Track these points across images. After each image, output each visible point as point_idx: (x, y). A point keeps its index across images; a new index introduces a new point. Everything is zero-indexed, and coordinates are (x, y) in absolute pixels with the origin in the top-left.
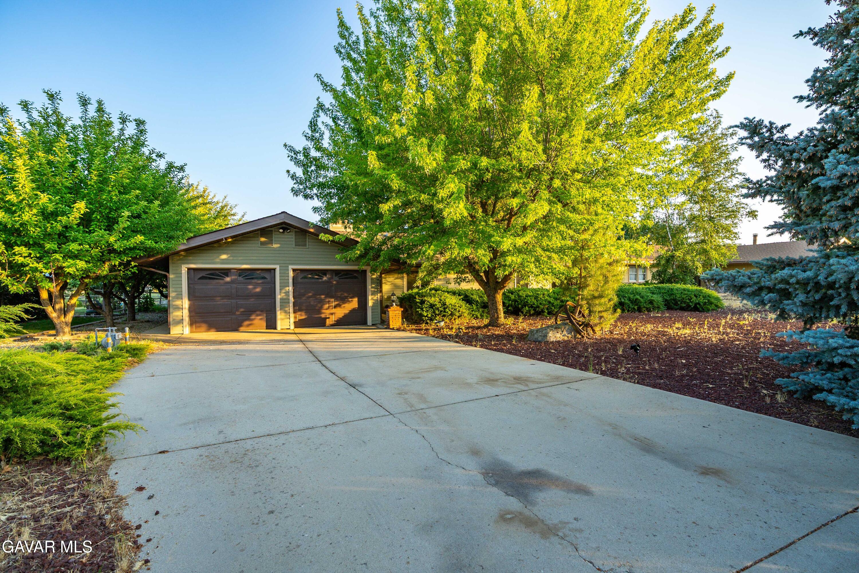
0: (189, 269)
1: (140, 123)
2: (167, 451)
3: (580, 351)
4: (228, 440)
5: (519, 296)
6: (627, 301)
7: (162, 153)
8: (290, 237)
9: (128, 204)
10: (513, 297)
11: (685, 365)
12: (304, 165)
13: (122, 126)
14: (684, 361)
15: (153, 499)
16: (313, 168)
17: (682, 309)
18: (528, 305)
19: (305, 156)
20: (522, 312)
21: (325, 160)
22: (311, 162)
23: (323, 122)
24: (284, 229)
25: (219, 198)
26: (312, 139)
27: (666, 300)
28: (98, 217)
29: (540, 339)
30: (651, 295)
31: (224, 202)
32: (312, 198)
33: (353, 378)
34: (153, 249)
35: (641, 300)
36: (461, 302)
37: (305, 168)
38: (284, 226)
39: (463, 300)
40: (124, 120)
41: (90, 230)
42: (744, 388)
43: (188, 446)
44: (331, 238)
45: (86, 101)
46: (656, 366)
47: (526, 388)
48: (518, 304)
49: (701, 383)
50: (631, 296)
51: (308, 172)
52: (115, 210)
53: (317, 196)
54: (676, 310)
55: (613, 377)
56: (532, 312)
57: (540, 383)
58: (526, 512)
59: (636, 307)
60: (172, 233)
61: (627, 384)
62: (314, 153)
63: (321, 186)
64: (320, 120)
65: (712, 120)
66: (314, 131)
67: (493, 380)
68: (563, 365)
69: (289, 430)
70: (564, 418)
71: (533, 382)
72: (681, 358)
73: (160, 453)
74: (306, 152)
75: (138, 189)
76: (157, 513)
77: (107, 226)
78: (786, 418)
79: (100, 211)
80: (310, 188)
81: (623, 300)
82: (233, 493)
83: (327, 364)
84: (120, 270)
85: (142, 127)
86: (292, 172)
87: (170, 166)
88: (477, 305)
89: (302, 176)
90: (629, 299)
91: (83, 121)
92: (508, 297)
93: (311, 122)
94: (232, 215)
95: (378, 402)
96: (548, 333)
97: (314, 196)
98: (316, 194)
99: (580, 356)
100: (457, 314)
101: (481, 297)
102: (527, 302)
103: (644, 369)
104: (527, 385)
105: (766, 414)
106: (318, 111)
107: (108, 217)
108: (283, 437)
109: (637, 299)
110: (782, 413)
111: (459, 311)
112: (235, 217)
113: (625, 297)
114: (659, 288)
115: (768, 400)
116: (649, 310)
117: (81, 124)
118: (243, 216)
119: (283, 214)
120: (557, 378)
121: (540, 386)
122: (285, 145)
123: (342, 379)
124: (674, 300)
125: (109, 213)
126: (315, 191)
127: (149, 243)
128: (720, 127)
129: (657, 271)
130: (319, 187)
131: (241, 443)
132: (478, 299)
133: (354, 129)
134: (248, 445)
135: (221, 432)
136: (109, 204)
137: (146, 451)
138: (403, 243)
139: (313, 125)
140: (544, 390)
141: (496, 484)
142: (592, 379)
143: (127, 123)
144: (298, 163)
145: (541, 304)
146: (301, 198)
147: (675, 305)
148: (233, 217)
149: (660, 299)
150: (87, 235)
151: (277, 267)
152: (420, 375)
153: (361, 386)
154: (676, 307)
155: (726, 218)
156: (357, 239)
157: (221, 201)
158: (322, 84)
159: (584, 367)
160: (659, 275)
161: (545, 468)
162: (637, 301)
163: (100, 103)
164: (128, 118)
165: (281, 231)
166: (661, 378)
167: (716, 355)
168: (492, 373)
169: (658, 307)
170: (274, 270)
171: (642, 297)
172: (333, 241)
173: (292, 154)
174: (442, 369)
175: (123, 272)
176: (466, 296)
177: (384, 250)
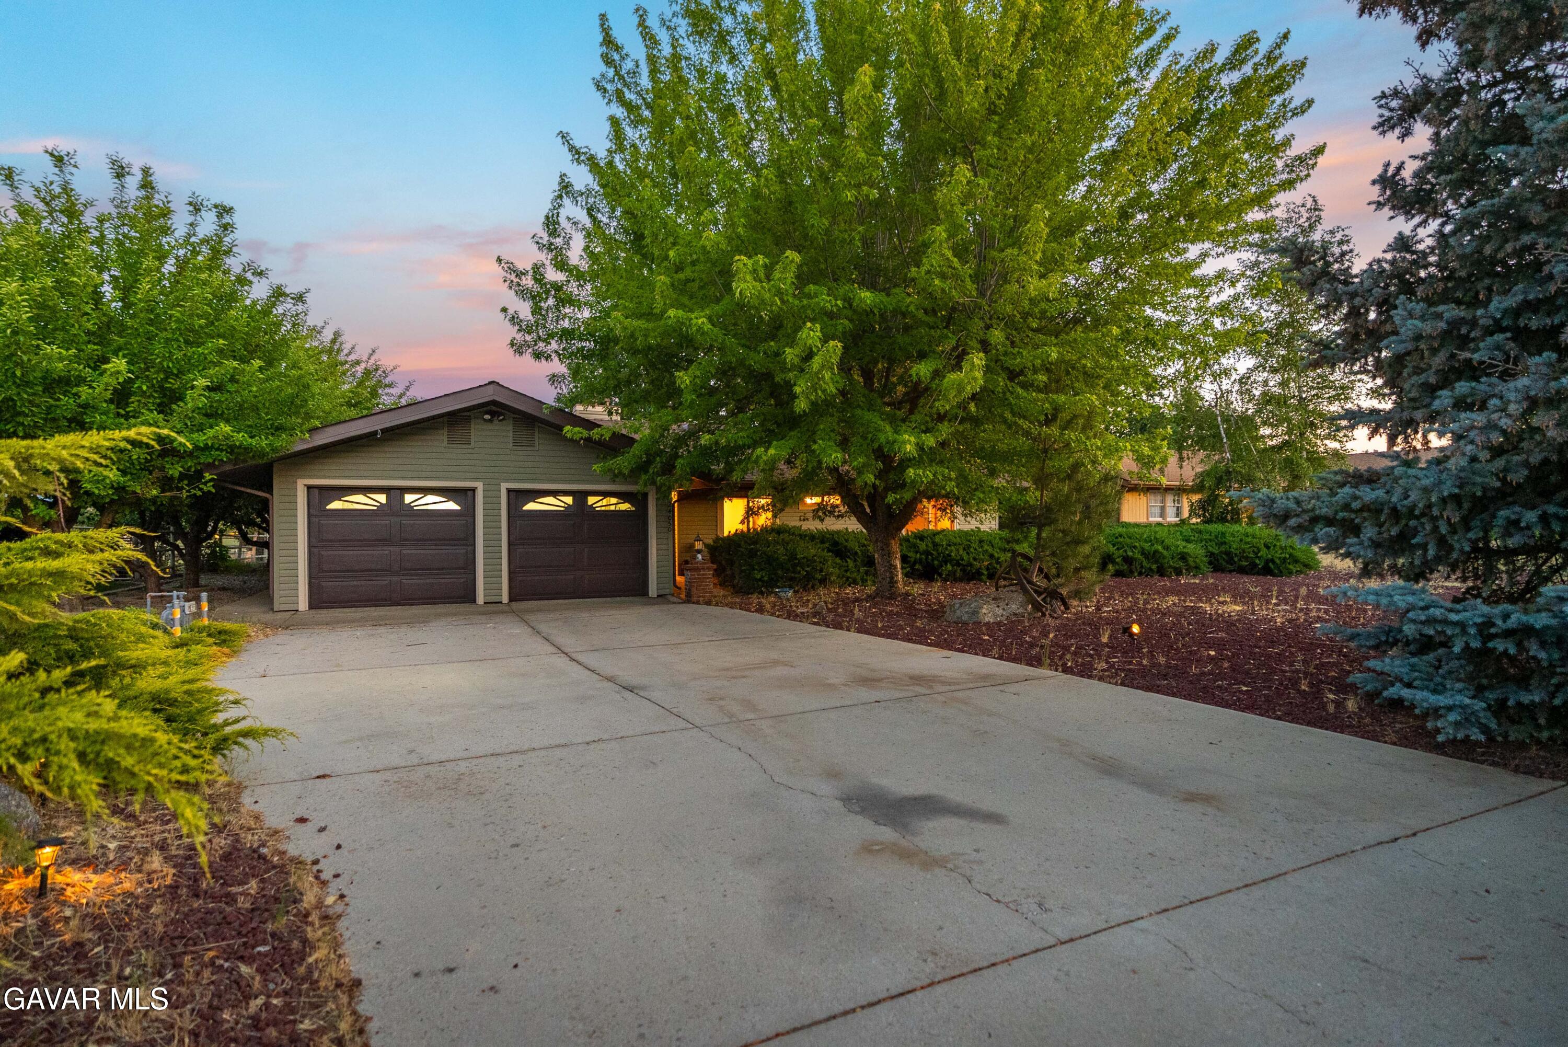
0: (309, 488)
1: (224, 210)
2: (329, 776)
3: (1034, 638)
4: (426, 761)
5: (935, 545)
6: (1138, 556)
7: (263, 268)
8: (504, 431)
9: (203, 365)
10: (923, 546)
11: (1212, 658)
12: (533, 297)
13: (193, 218)
14: (1213, 653)
15: (326, 832)
16: (551, 302)
17: (1242, 571)
18: (951, 561)
19: (535, 279)
20: (940, 575)
21: (573, 288)
22: (547, 292)
23: (569, 219)
24: (493, 414)
25: (361, 353)
26: (550, 247)
27: (1212, 554)
28: (145, 388)
29: (965, 618)
30: (1184, 544)
31: (372, 361)
32: (548, 357)
33: (628, 676)
34: (246, 449)
35: (1165, 552)
36: (825, 553)
37: (535, 304)
38: (494, 408)
39: (829, 551)
40: (196, 208)
41: (128, 412)
42: (1299, 691)
43: (361, 770)
44: (585, 434)
45: (123, 168)
46: (1162, 660)
47: (928, 692)
48: (933, 560)
49: (1230, 685)
50: (1147, 546)
51: (541, 308)
52: (177, 376)
53: (559, 355)
54: (1230, 572)
55: (1082, 676)
56: (959, 574)
57: (955, 684)
58: (904, 843)
59: (1154, 567)
60: (282, 420)
61: (1104, 685)
62: (553, 275)
63: (566, 335)
64: (563, 213)
65: (1306, 215)
66: (553, 233)
67: (874, 680)
68: (1001, 658)
69: (525, 748)
70: (986, 732)
71: (943, 683)
72: (1210, 648)
73: (318, 777)
74: (537, 271)
75: (220, 336)
76: (339, 847)
77: (159, 405)
78: (1350, 734)
79: (147, 377)
80: (545, 340)
81: (1130, 554)
82: (451, 826)
83: (579, 657)
84: (182, 488)
85: (227, 219)
86: (511, 311)
87: (278, 294)
88: (855, 561)
89: (531, 317)
90: (1143, 552)
91: (116, 207)
92: (915, 546)
93: (547, 217)
94: (386, 386)
95: (674, 711)
96: (981, 608)
97: (553, 355)
98: (556, 352)
99: (1032, 645)
100: (818, 576)
101: (864, 545)
102: (949, 555)
103: (1140, 664)
104: (931, 687)
105: (1321, 727)
106: (560, 197)
107: (161, 387)
108: (517, 760)
109: (1156, 551)
110: (1348, 726)
111: (821, 571)
112: (391, 391)
113: (1135, 547)
114: (1200, 532)
115: (1331, 708)
116: (1179, 572)
117: (114, 212)
118: (407, 388)
119: (491, 386)
120: (985, 677)
121: (953, 688)
122: (499, 260)
123: (610, 679)
124: (1228, 553)
125: (166, 379)
126: (554, 345)
127: (240, 438)
128: (1319, 227)
129: (1200, 501)
130: (561, 339)
131: (449, 766)
132: (857, 549)
133: (626, 232)
134: (463, 766)
135: (411, 752)
136: (165, 364)
137: (293, 775)
138: (717, 443)
139: (551, 224)
140: (960, 694)
141: (863, 811)
142: (1045, 678)
143: (203, 213)
144: (522, 293)
145: (975, 559)
146: (527, 357)
147: (1227, 562)
148: (387, 390)
149: (1201, 552)
150: (122, 420)
151: (480, 486)
152: (747, 673)
153: (643, 688)
154: (1231, 567)
155: (1331, 400)
156: (633, 435)
157: (365, 358)
158: (570, 150)
159: (1035, 662)
160: (1204, 508)
161: (942, 793)
162: (1157, 555)
163: (146, 171)
164: (205, 203)
165: (487, 417)
166: (1165, 677)
167: (1272, 643)
168: (873, 670)
169: (1197, 568)
170: (473, 490)
171: (1167, 548)
172: (588, 440)
173: (513, 277)
174: (785, 664)
175: (188, 491)
176: (836, 543)
177: (682, 456)
